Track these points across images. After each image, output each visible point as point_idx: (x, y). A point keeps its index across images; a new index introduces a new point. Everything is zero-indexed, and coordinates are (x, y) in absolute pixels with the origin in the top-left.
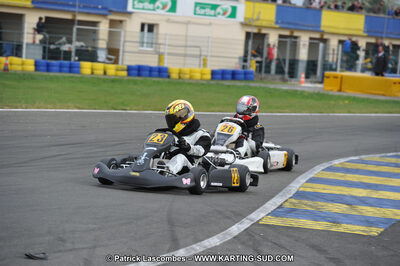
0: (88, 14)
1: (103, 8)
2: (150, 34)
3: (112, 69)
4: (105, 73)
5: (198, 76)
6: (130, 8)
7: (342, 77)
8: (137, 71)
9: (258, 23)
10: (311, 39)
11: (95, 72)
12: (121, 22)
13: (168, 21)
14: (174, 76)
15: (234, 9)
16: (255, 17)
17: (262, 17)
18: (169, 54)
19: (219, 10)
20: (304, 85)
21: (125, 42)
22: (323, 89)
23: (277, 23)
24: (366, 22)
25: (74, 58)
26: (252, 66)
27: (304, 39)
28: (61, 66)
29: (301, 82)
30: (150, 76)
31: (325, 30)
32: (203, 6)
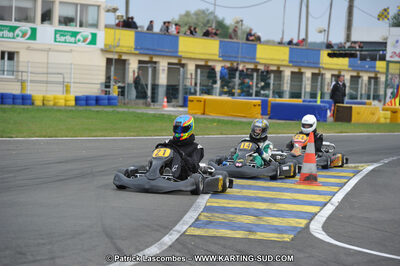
2: (11, 62)
5: (62, 102)
7: (205, 101)
8: (1, 99)
9: (118, 49)
10: (169, 64)
13: (28, 48)
14: (38, 103)
15: (94, 36)
16: (116, 43)
17: (122, 43)
18: (32, 81)
19: (79, 37)
20: (166, 109)
22: (187, 112)
23: (136, 49)
24: (220, 48)
26: (114, 91)
27: (163, 64)
29: (164, 106)
30: (14, 103)
31: (183, 55)
32: (63, 33)
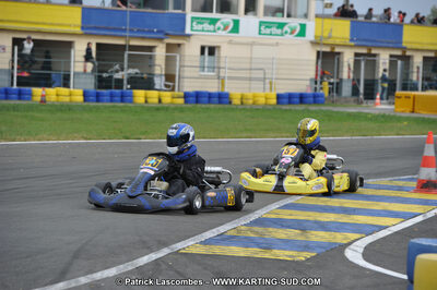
0: (143, 38)
1: (158, 32)
2: (212, 57)
3: (167, 97)
4: (160, 101)
5: (262, 101)
6: (188, 31)
7: (414, 97)
8: (196, 98)
9: (331, 41)
10: (391, 56)
11: (149, 100)
12: (179, 45)
13: (230, 42)
14: (236, 101)
15: (303, 27)
16: (326, 34)
17: (334, 34)
18: (230, 78)
19: (286, 28)
20: (378, 107)
21: (181, 66)
22: (394, 111)
23: (351, 40)
25: (126, 86)
26: (326, 88)
27: (384, 58)
28: (112, 95)
29: (376, 104)
30: (209, 102)
31: (409, 46)
32: (268, 25)
